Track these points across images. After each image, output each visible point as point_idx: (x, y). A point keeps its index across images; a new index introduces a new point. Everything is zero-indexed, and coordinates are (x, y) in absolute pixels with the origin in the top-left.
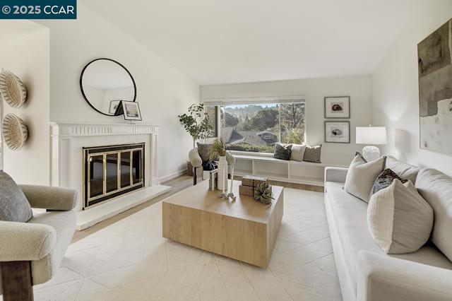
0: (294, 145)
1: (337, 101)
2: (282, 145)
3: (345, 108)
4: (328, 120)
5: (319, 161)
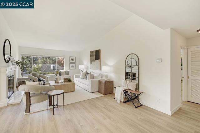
5: (69, 75)
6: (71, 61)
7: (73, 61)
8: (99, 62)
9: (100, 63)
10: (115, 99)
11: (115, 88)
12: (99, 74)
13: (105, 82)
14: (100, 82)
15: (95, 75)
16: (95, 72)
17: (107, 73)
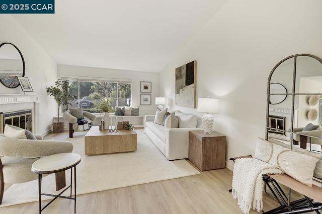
0: (126, 107)
1: (146, 84)
2: (120, 107)
3: (149, 87)
4: (142, 93)
5: (138, 115)
6: (144, 90)
7: (146, 91)
8: (193, 90)
9: (195, 92)
10: (230, 191)
11: (233, 159)
12: (191, 116)
13: (205, 139)
14: (191, 136)
15: (183, 118)
16: (183, 111)
17: (209, 116)
